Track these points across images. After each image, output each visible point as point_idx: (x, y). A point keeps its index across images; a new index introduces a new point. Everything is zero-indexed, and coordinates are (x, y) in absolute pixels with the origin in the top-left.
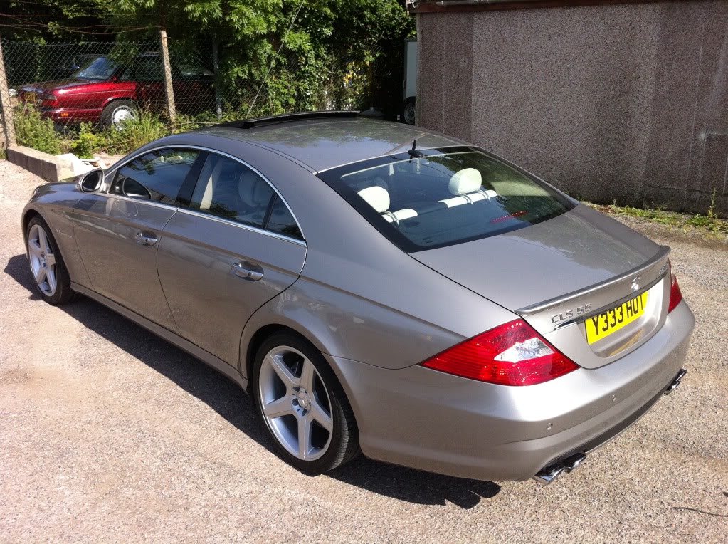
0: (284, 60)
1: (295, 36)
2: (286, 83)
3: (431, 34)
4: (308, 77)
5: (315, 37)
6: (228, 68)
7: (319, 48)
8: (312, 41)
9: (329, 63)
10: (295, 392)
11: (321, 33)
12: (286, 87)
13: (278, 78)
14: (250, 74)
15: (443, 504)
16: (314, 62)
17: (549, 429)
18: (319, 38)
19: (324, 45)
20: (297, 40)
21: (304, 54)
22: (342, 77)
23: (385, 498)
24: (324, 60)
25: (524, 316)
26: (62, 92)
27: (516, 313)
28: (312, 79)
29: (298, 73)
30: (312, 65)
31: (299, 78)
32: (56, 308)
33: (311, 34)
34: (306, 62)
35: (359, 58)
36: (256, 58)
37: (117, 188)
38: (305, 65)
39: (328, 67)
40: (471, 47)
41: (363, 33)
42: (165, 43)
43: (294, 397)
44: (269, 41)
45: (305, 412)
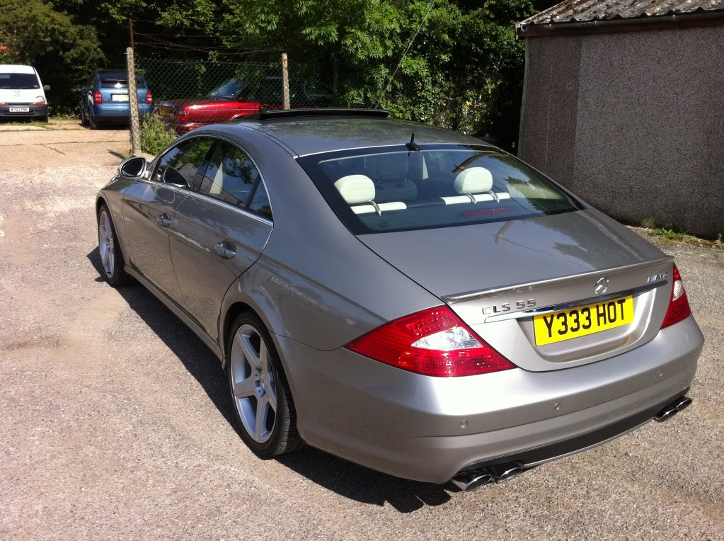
0: (399, 85)
1: (412, 61)
2: (402, 107)
3: (539, 58)
4: (424, 102)
5: (432, 64)
6: (345, 91)
7: (436, 74)
8: (430, 67)
9: (446, 89)
10: (257, 372)
11: (439, 59)
12: (401, 112)
13: (393, 102)
16: (430, 88)
17: (463, 427)
18: (437, 64)
19: (442, 72)
20: (414, 65)
21: (421, 80)
22: (461, 105)
23: (324, 490)
24: (442, 86)
25: (450, 303)
27: (442, 299)
28: (428, 104)
29: (414, 98)
30: (428, 90)
31: (414, 104)
33: (429, 60)
34: (423, 88)
35: (478, 86)
36: (373, 84)
38: (421, 91)
39: (445, 93)
40: (578, 70)
41: (484, 60)
42: (285, 64)
43: (257, 379)
44: (387, 67)
45: (264, 393)
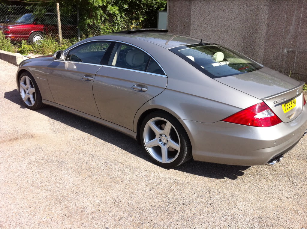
0: (107, 18)
1: (113, 7)
2: (108, 27)
3: (173, 8)
4: (117, 25)
6: (84, 20)
7: (122, 13)
8: (119, 10)
10: (160, 136)
11: (123, 7)
12: (108, 29)
13: (105, 25)
14: (94, 23)
15: (223, 178)
16: (120, 19)
17: (275, 143)
18: (122, 9)
19: (124, 12)
20: (113, 9)
21: (115, 15)
22: (130, 26)
24: (124, 18)
25: (265, 101)
26: (11, 28)
27: (261, 99)
28: (119, 26)
29: (113, 23)
31: (113, 26)
32: (34, 111)
33: (119, 7)
35: (137, 19)
36: (96, 17)
37: (68, 59)
38: (116, 20)
39: (125, 21)
40: (190, 13)
41: (140, 8)
42: (58, 8)
43: (160, 139)
44: (102, 9)
45: (165, 144)
